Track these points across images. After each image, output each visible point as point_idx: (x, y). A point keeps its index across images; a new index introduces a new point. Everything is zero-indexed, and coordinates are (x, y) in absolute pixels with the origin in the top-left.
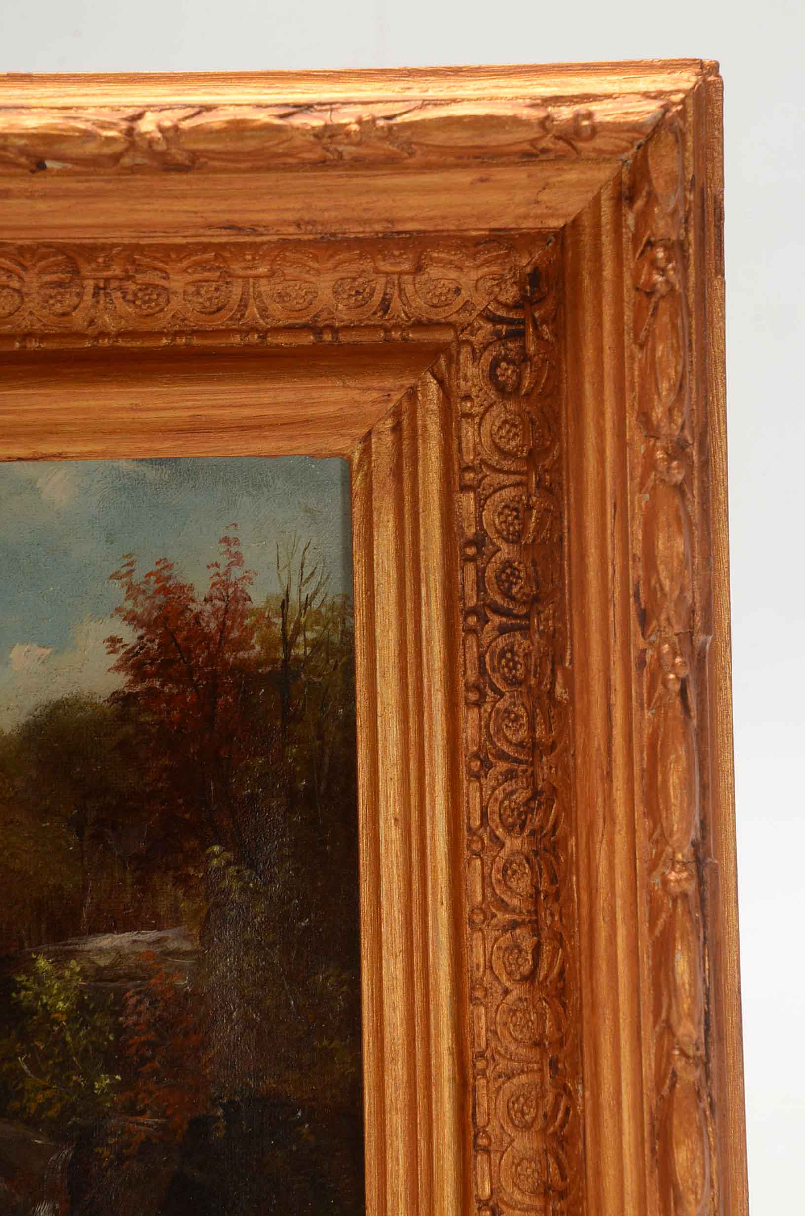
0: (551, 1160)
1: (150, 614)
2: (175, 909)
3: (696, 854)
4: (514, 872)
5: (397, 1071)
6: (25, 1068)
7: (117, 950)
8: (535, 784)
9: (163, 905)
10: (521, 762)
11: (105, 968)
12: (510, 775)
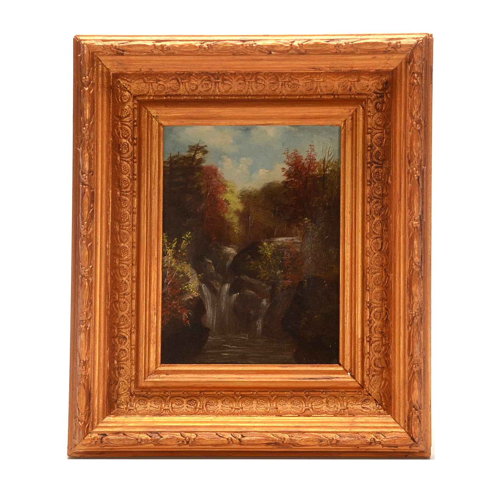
0: (384, 292)
1: (292, 163)
2: (296, 232)
3: (420, 218)
4: (377, 225)
5: (348, 271)
6: (261, 268)
7: (282, 241)
8: (383, 204)
9: (294, 231)
10: (380, 199)
11: (280, 245)
12: (377, 202)
